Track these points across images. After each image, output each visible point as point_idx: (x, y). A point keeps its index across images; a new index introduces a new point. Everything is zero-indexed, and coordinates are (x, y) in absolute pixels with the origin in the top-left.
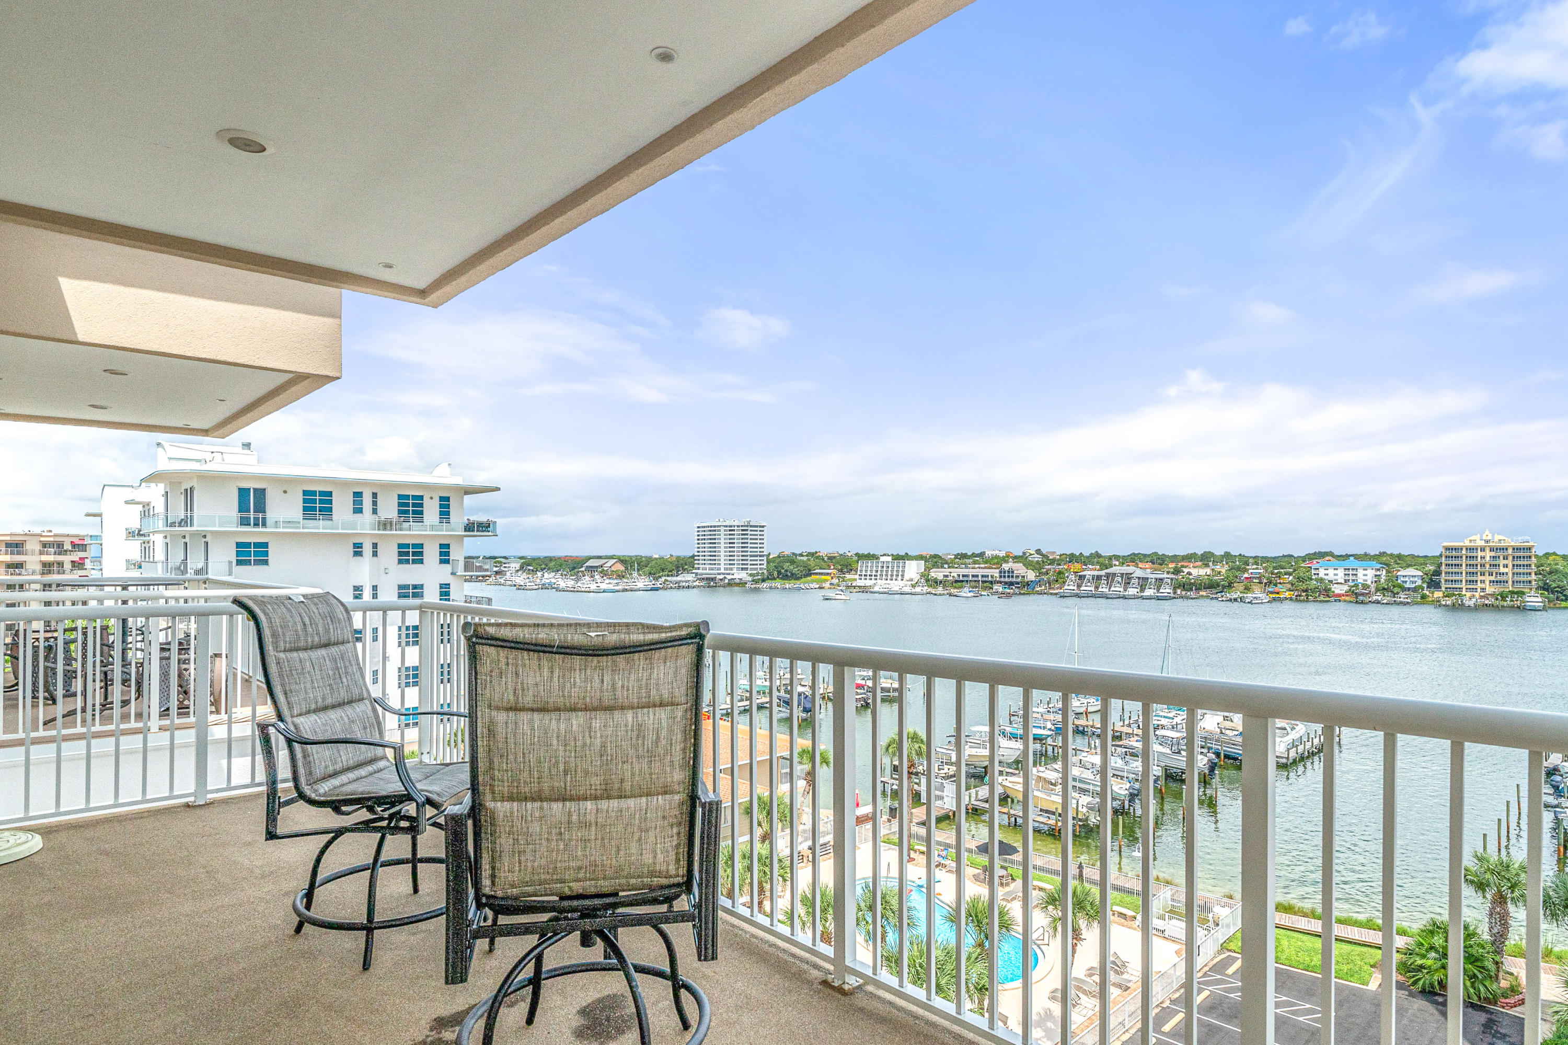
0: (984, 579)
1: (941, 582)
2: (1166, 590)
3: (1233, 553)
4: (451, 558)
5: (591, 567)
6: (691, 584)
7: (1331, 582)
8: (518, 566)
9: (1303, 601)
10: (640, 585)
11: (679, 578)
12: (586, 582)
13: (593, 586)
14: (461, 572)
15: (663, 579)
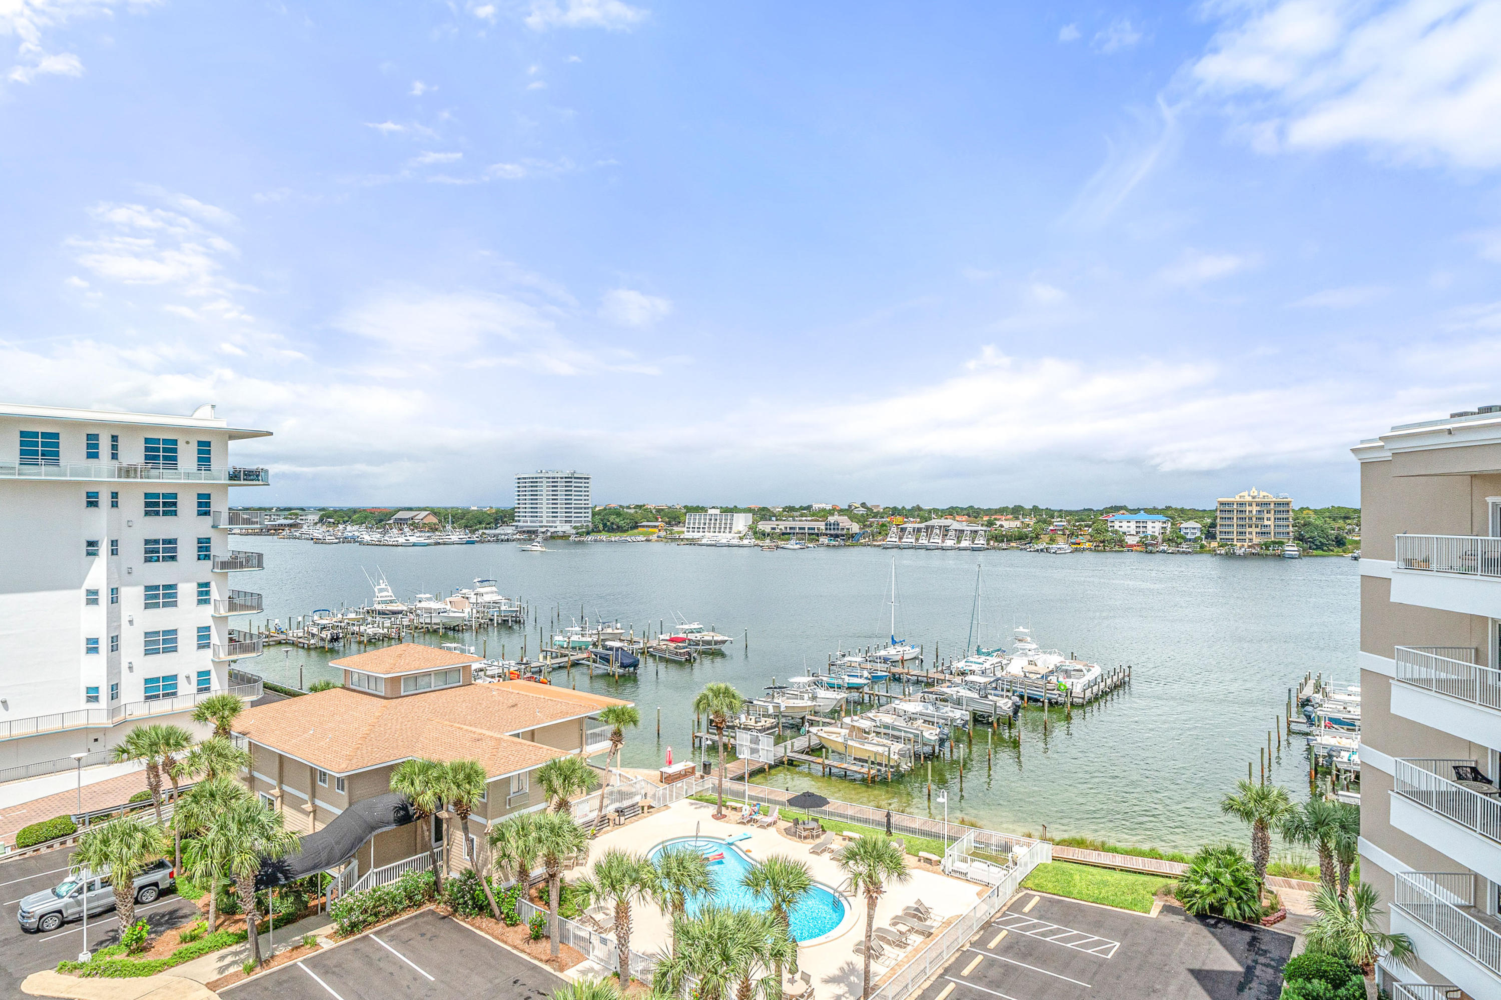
0: (811, 531)
1: (768, 535)
2: (981, 542)
3: (1041, 507)
4: (212, 509)
5: (401, 519)
6: (510, 537)
7: (1124, 533)
8: (316, 518)
9: (1101, 551)
10: (454, 538)
11: (497, 531)
12: (394, 536)
13: (402, 540)
14: (224, 524)
15: (480, 532)
